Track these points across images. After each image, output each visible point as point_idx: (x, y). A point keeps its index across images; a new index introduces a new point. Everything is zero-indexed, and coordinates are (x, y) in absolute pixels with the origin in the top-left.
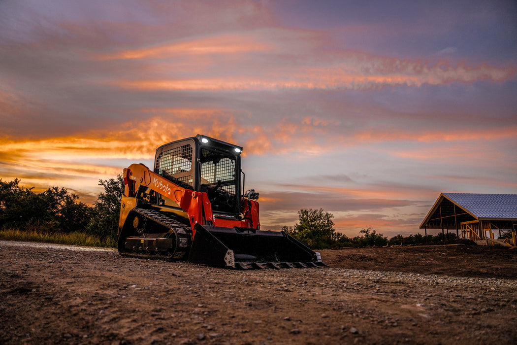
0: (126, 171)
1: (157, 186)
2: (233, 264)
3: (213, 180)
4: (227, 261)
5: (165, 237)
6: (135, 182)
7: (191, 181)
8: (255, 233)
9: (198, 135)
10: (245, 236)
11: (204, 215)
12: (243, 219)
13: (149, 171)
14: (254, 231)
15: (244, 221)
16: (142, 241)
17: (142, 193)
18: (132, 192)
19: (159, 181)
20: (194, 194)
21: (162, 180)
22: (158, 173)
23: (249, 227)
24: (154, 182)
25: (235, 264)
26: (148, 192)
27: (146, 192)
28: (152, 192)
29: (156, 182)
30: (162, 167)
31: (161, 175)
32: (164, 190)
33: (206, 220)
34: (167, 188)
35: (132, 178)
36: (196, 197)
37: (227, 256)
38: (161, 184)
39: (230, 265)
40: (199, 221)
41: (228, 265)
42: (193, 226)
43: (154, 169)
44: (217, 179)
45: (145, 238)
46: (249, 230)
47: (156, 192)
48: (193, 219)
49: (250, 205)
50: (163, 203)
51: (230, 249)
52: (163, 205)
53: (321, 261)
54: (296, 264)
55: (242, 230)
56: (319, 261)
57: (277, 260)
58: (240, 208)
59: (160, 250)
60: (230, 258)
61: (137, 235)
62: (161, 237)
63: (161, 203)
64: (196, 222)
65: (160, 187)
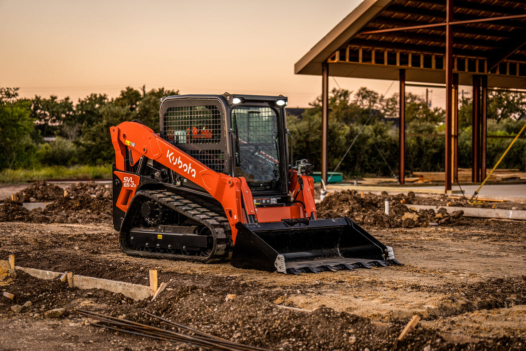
0: (117, 131)
1: (173, 162)
2: (284, 270)
4: (277, 267)
5: (194, 232)
6: (131, 148)
10: (295, 231)
11: (243, 206)
12: (293, 203)
14: (307, 223)
18: (128, 162)
19: (176, 156)
20: (229, 182)
21: (181, 155)
24: (169, 155)
25: (287, 269)
29: (171, 157)
32: (185, 170)
33: (248, 214)
34: (190, 168)
36: (232, 185)
37: (277, 261)
38: (180, 161)
39: (281, 271)
40: (239, 215)
41: (279, 270)
42: (232, 223)
45: (164, 232)
46: (300, 221)
48: (230, 212)
49: (301, 183)
50: (181, 183)
51: (280, 253)
52: (182, 185)
53: (393, 257)
54: (374, 262)
55: (292, 224)
56: (391, 258)
57: (340, 255)
58: (288, 185)
59: (189, 249)
60: (280, 263)
61: (147, 226)
62: (189, 233)
63: (179, 183)
64: (235, 217)
65: (178, 165)
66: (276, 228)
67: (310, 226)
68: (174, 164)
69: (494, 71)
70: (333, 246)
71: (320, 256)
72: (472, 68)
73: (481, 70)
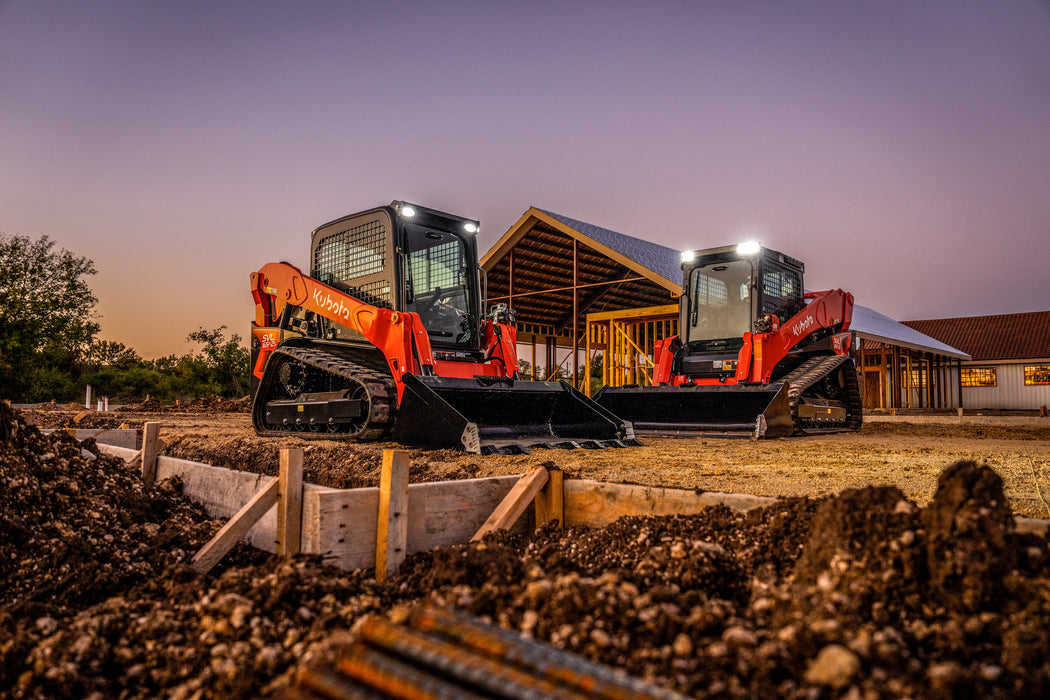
0: (257, 277)
1: (320, 303)
2: (477, 448)
3: (425, 287)
4: (466, 444)
5: (345, 397)
6: (275, 297)
7: (387, 290)
8: (512, 386)
9: (395, 202)
10: (494, 393)
11: (415, 355)
12: (487, 360)
13: (302, 275)
14: (510, 383)
15: (489, 363)
16: (301, 408)
17: (292, 319)
18: (271, 317)
19: (324, 295)
20: (395, 318)
21: (330, 292)
22: (320, 279)
23: (499, 375)
24: (315, 296)
25: (481, 448)
26: (301, 315)
27: (298, 317)
28: (309, 315)
29: (319, 297)
30: (325, 267)
31: (325, 282)
33: (422, 363)
34: (342, 307)
35: (269, 290)
36: (399, 322)
37: (466, 434)
38: (329, 301)
39: (472, 450)
40: (408, 367)
41: (468, 449)
42: (397, 377)
43: (312, 272)
44: (432, 286)
45: (306, 401)
46: (499, 381)
47: (318, 316)
48: (396, 363)
49: (500, 333)
50: (334, 336)
51: (472, 421)
52: (334, 338)
53: (633, 437)
54: (588, 443)
55: (489, 382)
56: (629, 437)
57: (552, 433)
58: (482, 338)
59: (337, 421)
60: (471, 438)
61: (288, 397)
62: (338, 397)
63: (330, 336)
64: (403, 369)
65: (326, 306)
66: (466, 386)
67: (515, 388)
68: (322, 305)
69: (560, 334)
70: (542, 421)
71: (527, 434)
72: (544, 332)
73: (551, 333)
